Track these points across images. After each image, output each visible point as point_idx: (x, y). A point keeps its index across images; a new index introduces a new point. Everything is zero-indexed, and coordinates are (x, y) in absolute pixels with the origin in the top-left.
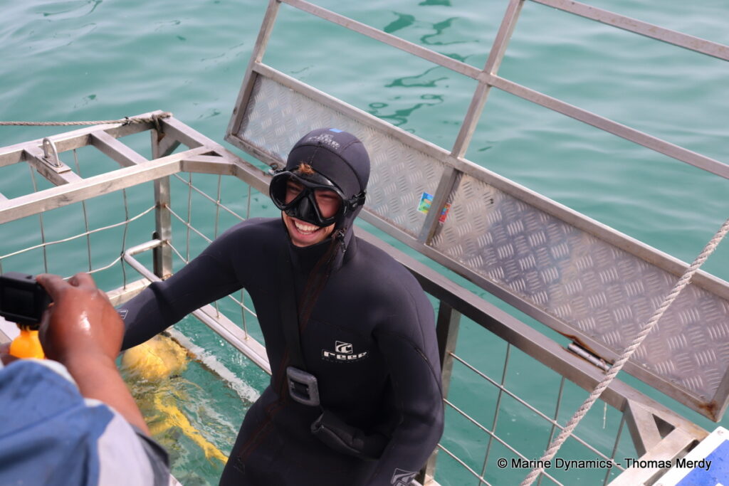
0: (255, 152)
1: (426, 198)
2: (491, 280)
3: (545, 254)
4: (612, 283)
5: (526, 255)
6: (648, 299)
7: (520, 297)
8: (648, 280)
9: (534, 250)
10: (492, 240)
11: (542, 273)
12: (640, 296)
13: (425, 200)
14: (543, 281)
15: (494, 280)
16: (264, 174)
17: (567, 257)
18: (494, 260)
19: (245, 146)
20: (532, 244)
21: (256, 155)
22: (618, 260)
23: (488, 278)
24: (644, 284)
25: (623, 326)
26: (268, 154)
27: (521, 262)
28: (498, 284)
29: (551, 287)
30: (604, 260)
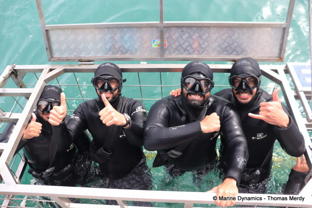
0: (67, 60)
1: (155, 41)
5: (204, 43)
9: (206, 40)
10: (188, 44)
13: (154, 42)
16: (79, 65)
18: (192, 50)
19: (61, 60)
20: (204, 39)
21: (69, 61)
26: (73, 57)
27: (202, 46)
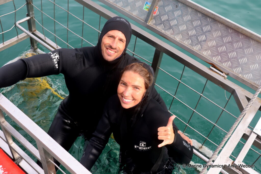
1: (147, 4)
2: (176, 39)
3: (200, 30)
4: (229, 42)
5: (192, 30)
6: (243, 50)
7: (189, 46)
8: (244, 42)
9: (195, 28)
10: (177, 23)
11: (199, 37)
12: (240, 48)
14: (199, 40)
15: (177, 39)
17: (209, 31)
20: (195, 25)
22: (232, 33)
23: (175, 38)
24: (242, 44)
25: (232, 60)
28: (179, 41)
29: (202, 43)
30: (225, 33)
